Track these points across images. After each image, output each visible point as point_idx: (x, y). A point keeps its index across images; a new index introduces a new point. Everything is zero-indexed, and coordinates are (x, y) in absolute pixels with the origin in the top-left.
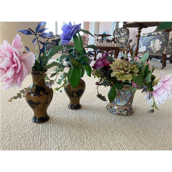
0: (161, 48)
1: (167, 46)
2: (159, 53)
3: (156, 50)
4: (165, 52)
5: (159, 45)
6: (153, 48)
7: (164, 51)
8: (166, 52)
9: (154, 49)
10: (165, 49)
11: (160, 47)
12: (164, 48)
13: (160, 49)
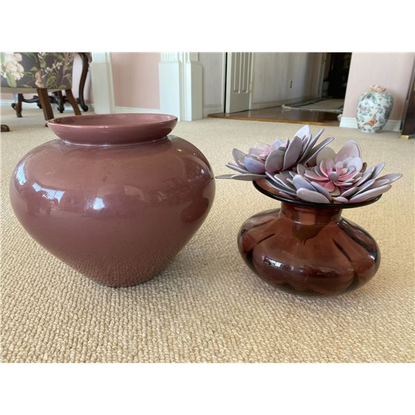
0: (25, 71)
1: (39, 68)
2: (25, 86)
3: (13, 77)
4: (41, 83)
5: (16, 63)
6: (4, 71)
7: (35, 79)
8: (43, 81)
9: (7, 75)
10: (38, 74)
11: (22, 69)
12: (34, 72)
13: (23, 75)
